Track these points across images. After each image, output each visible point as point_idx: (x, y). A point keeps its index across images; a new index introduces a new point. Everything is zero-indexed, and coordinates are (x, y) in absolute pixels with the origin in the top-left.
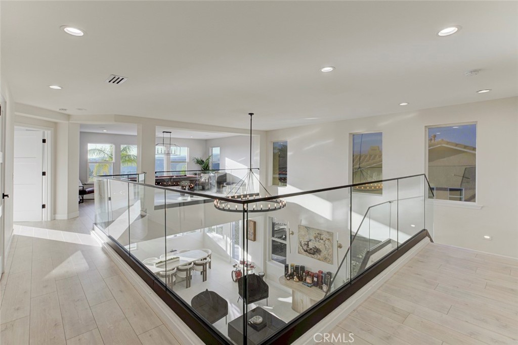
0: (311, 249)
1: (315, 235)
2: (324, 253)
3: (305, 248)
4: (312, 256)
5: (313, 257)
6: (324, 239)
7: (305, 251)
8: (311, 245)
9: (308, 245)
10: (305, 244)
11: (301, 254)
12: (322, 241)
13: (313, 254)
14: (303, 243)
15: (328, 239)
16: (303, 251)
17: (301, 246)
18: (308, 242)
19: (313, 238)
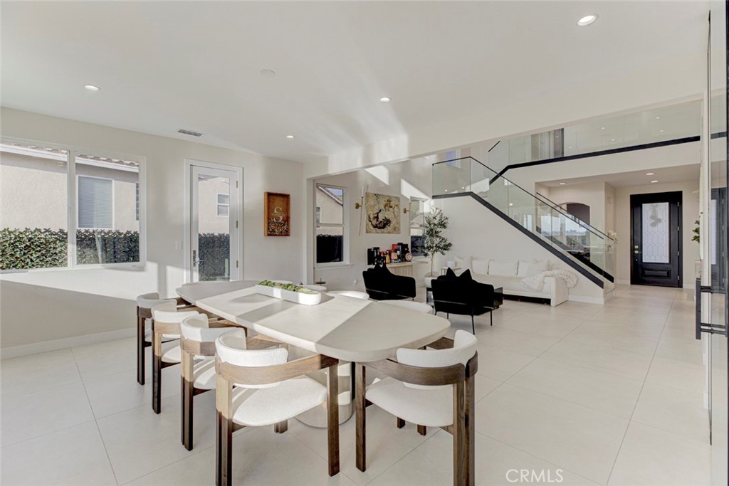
0: (381, 222)
1: (384, 203)
2: (393, 222)
3: (374, 222)
4: (382, 230)
5: (383, 233)
6: (394, 206)
7: (375, 227)
8: (381, 218)
9: (377, 217)
10: (375, 218)
11: (370, 232)
12: (391, 209)
13: (383, 227)
14: (372, 217)
15: (397, 205)
16: (372, 228)
17: (370, 221)
18: (378, 213)
19: (382, 207)
